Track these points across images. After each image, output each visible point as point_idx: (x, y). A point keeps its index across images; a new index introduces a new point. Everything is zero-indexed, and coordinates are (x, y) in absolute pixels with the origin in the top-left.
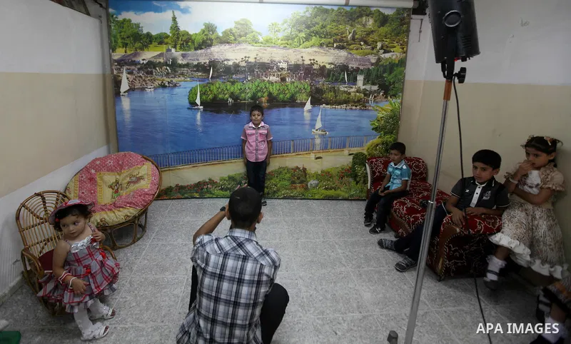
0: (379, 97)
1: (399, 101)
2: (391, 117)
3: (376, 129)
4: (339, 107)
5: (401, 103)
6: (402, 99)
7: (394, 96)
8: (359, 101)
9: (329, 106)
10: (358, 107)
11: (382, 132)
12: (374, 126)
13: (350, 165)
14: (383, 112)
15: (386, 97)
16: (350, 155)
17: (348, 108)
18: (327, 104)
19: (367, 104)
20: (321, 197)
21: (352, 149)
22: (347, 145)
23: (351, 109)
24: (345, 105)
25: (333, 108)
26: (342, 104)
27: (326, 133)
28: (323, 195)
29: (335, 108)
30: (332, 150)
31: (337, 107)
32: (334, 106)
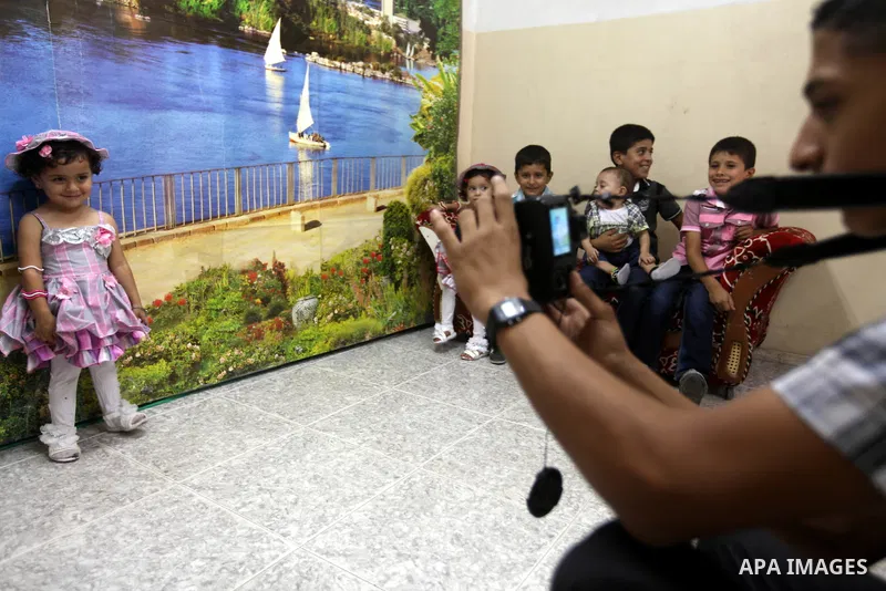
0: (421, 54)
1: (455, 69)
2: (445, 111)
3: (419, 138)
4: (348, 66)
5: (459, 76)
6: (460, 63)
7: (446, 55)
8: (388, 57)
9: (326, 61)
10: (387, 75)
11: (432, 148)
12: (417, 132)
13: (380, 239)
14: (431, 95)
15: (433, 57)
16: (379, 209)
17: (368, 73)
18: (322, 54)
19: (403, 69)
20: (328, 347)
21: (381, 193)
22: (372, 184)
23: (374, 77)
24: (361, 63)
25: (336, 68)
26: (356, 61)
27: (325, 146)
28: (331, 339)
29: (340, 68)
30: (342, 198)
31: (343, 66)
32: (338, 64)
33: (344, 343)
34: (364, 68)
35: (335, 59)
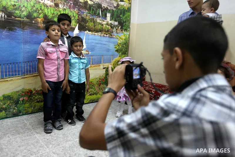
0: (118, 30)
1: (128, 33)
2: (125, 44)
3: (117, 51)
4: (97, 34)
5: (129, 35)
6: (130, 31)
7: (126, 30)
8: (108, 31)
9: (90, 33)
10: (108, 35)
11: (121, 53)
12: (116, 49)
13: (104, 76)
14: (121, 40)
15: (122, 31)
16: (104, 68)
17: (102, 35)
18: (89, 31)
19: (112, 34)
20: (88, 102)
21: (105, 64)
22: (102, 62)
23: (104, 36)
24: (100, 33)
25: (93, 34)
26: (99, 32)
27: (89, 53)
28: (89, 100)
29: (94, 34)
30: (93, 65)
31: (95, 33)
32: (94, 33)
33: (92, 101)
34: (101, 34)
35: (93, 32)
